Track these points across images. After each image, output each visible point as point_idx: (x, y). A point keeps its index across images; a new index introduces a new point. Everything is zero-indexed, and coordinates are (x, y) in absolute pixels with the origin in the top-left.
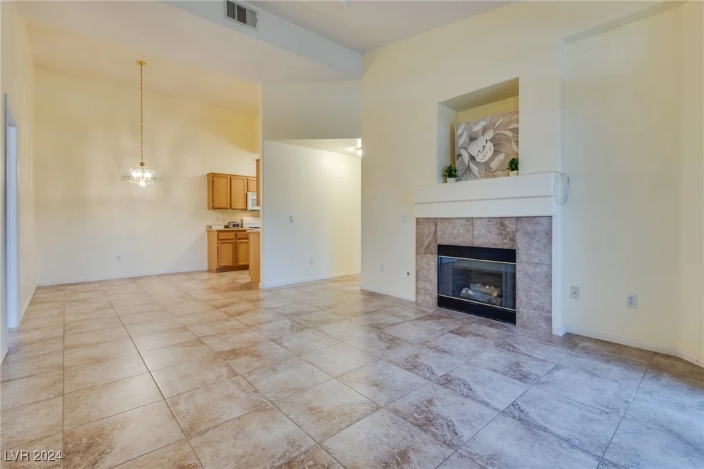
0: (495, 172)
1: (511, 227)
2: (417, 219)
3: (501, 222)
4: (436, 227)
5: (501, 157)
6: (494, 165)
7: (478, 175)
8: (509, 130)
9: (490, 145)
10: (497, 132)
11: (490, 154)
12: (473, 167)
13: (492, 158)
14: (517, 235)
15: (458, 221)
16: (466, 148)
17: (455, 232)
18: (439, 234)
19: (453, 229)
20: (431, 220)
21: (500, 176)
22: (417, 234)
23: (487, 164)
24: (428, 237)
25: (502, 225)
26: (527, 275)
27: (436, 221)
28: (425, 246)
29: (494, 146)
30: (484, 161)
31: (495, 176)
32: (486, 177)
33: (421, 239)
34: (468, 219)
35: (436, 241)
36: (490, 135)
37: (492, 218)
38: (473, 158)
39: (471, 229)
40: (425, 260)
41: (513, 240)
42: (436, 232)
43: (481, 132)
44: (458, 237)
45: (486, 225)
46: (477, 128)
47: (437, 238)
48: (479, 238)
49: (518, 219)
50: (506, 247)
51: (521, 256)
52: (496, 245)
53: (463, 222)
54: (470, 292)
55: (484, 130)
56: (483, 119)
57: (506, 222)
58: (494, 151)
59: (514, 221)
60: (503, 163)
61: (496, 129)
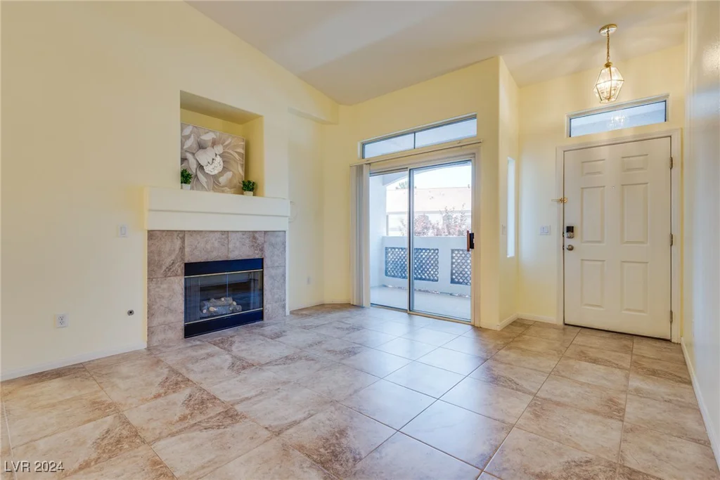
0: (223, 187)
1: (260, 239)
2: (149, 231)
3: (253, 235)
4: (183, 242)
5: (229, 175)
6: (223, 180)
7: (206, 187)
8: (236, 152)
9: (219, 159)
10: (226, 150)
11: (220, 168)
12: (200, 175)
13: (221, 174)
14: (265, 246)
15: (212, 235)
16: (193, 154)
17: (208, 247)
18: (187, 250)
19: (207, 242)
20: (176, 234)
21: (227, 192)
22: (150, 252)
23: (215, 177)
24: (170, 255)
25: (254, 238)
26: (272, 277)
27: (182, 234)
28: (164, 268)
29: (223, 162)
30: (213, 173)
31: (223, 192)
32: (214, 190)
33: (156, 258)
34: (223, 232)
35: (183, 259)
36: (219, 149)
37: (246, 232)
38: (201, 167)
39: (226, 242)
40: (165, 286)
41: (262, 250)
42: (182, 249)
43: (210, 144)
44: (212, 252)
45: (240, 238)
46: (208, 137)
47: (184, 255)
48: (234, 251)
49: (266, 232)
50: (257, 257)
51: (267, 263)
52: (248, 256)
53: (218, 235)
54: (212, 309)
55: (214, 143)
56: (214, 132)
57: (257, 235)
58: (224, 167)
59: (263, 235)
60: (230, 181)
61: (225, 147)
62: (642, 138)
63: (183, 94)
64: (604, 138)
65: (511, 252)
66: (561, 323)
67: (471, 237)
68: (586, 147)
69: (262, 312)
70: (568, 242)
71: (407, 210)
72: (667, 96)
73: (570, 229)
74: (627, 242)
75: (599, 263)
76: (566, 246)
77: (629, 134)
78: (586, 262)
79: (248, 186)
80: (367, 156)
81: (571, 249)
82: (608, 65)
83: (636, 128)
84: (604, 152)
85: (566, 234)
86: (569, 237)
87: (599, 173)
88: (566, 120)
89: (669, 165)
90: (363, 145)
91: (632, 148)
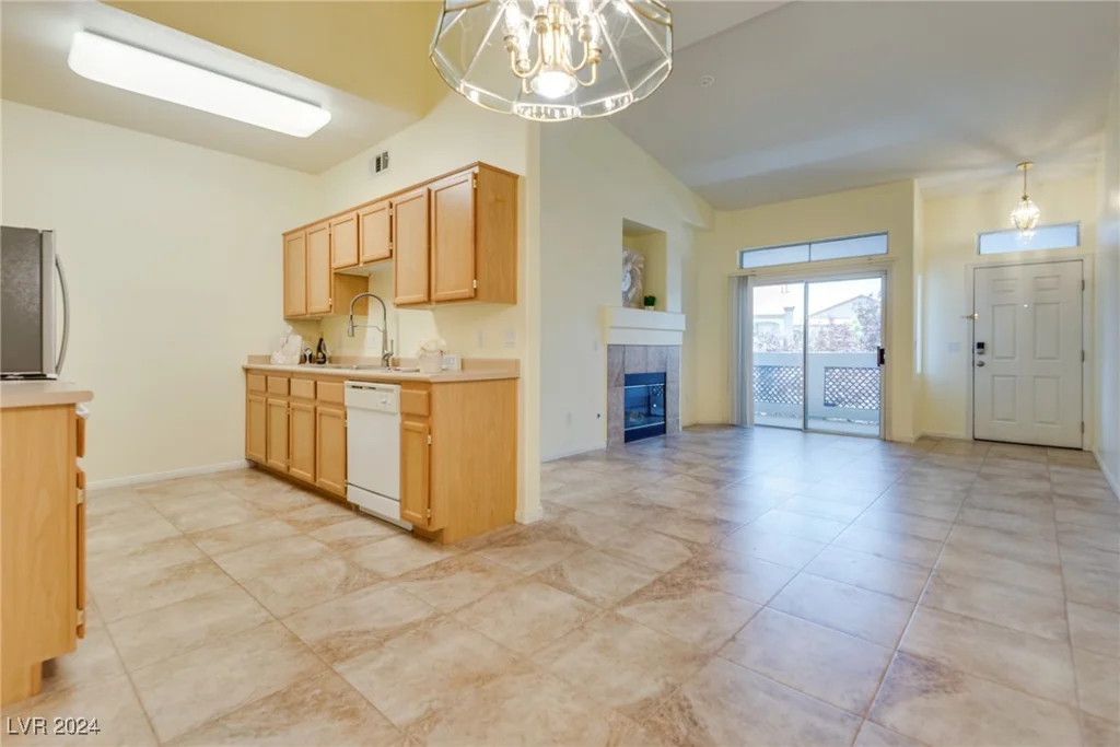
0: (630, 303)
1: (665, 353)
2: (607, 346)
4: (624, 355)
5: (634, 291)
6: (631, 296)
8: (639, 268)
9: (629, 276)
10: (633, 267)
11: (629, 285)
13: (630, 289)
14: (667, 360)
15: (638, 349)
17: (636, 360)
18: (626, 363)
19: (635, 357)
20: (620, 348)
22: (608, 364)
23: (626, 293)
24: (617, 366)
25: (659, 352)
26: (671, 391)
27: (624, 348)
28: (615, 378)
29: (632, 278)
30: (625, 290)
33: (611, 369)
34: (645, 347)
35: (624, 371)
36: (630, 266)
37: (656, 346)
39: (646, 355)
40: (615, 394)
41: (666, 364)
42: (623, 362)
44: (639, 365)
45: (654, 352)
47: (625, 367)
48: (650, 365)
49: (668, 347)
51: (668, 376)
53: (642, 350)
55: (626, 261)
56: (627, 250)
58: (631, 283)
59: (666, 349)
60: (634, 297)
61: (633, 264)
62: (1054, 260)
63: (625, 221)
64: (1017, 258)
65: (919, 370)
66: (971, 437)
67: (882, 352)
68: (997, 266)
69: (665, 425)
70: (979, 358)
71: (802, 323)
72: (1080, 222)
73: (981, 345)
74: (1040, 358)
75: (1012, 378)
76: (976, 363)
77: (1041, 256)
78: (996, 378)
79: (649, 301)
80: (745, 266)
81: (981, 365)
82: (1025, 198)
83: (1050, 251)
84: (1016, 272)
85: (976, 350)
86: (981, 353)
87: (1011, 291)
88: (976, 237)
89: (1080, 287)
90: (742, 253)
91: (1045, 270)
